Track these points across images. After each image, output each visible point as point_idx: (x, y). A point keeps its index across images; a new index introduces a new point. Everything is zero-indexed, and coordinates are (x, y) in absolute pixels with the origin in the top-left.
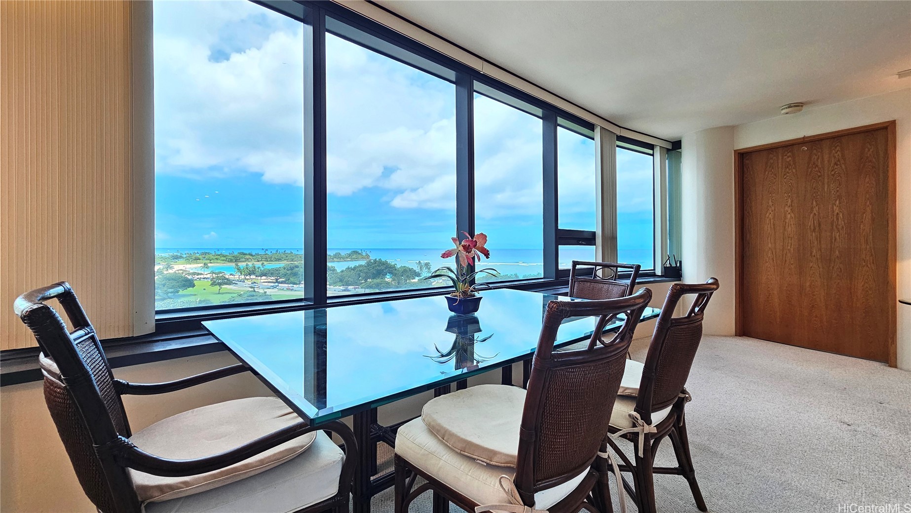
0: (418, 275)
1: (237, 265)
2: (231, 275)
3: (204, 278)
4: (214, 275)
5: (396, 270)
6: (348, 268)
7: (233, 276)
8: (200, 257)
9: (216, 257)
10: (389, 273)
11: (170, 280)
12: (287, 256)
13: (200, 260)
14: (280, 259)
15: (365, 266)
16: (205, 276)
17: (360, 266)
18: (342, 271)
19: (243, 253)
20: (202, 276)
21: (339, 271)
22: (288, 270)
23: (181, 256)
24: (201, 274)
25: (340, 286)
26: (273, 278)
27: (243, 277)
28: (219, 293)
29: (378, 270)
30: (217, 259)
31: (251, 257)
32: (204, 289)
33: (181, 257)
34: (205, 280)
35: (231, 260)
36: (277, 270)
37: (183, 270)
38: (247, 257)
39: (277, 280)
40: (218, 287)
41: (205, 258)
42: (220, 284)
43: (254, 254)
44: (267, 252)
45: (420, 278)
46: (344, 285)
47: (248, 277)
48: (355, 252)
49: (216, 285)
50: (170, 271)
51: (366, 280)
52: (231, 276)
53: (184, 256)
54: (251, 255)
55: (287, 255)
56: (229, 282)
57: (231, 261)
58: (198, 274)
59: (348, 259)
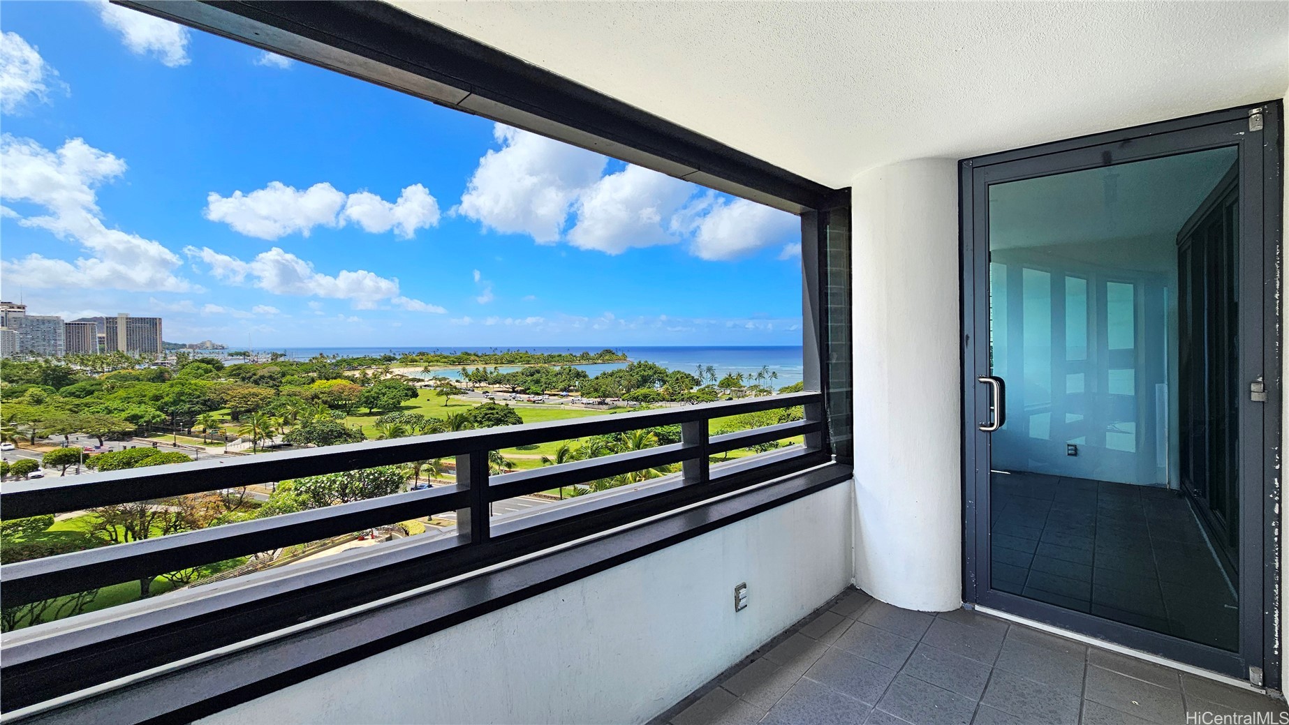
0: (698, 383)
1: (464, 370)
2: (457, 381)
3: (425, 386)
4: (438, 382)
5: (667, 376)
6: (604, 374)
8: (417, 358)
9: (436, 358)
10: (659, 380)
11: (389, 388)
12: (521, 357)
13: (416, 362)
14: (513, 362)
15: (627, 371)
16: (426, 383)
17: (620, 371)
18: (597, 378)
19: (466, 353)
20: (423, 383)
22: (528, 376)
23: (394, 358)
24: (423, 380)
25: (596, 398)
26: (508, 386)
27: (471, 384)
28: (446, 405)
29: (643, 376)
30: (437, 361)
31: (477, 359)
32: (428, 400)
34: (428, 388)
35: (454, 362)
36: (514, 376)
37: (401, 375)
38: (472, 358)
39: (513, 388)
40: (444, 398)
41: (422, 359)
42: (447, 394)
43: (480, 355)
44: (496, 352)
45: (700, 387)
46: (599, 397)
47: (477, 385)
48: (608, 351)
49: (443, 395)
50: (389, 376)
51: (628, 391)
52: (458, 383)
53: (398, 357)
54: (477, 356)
55: (521, 355)
56: (456, 391)
58: (419, 380)
59: (599, 361)
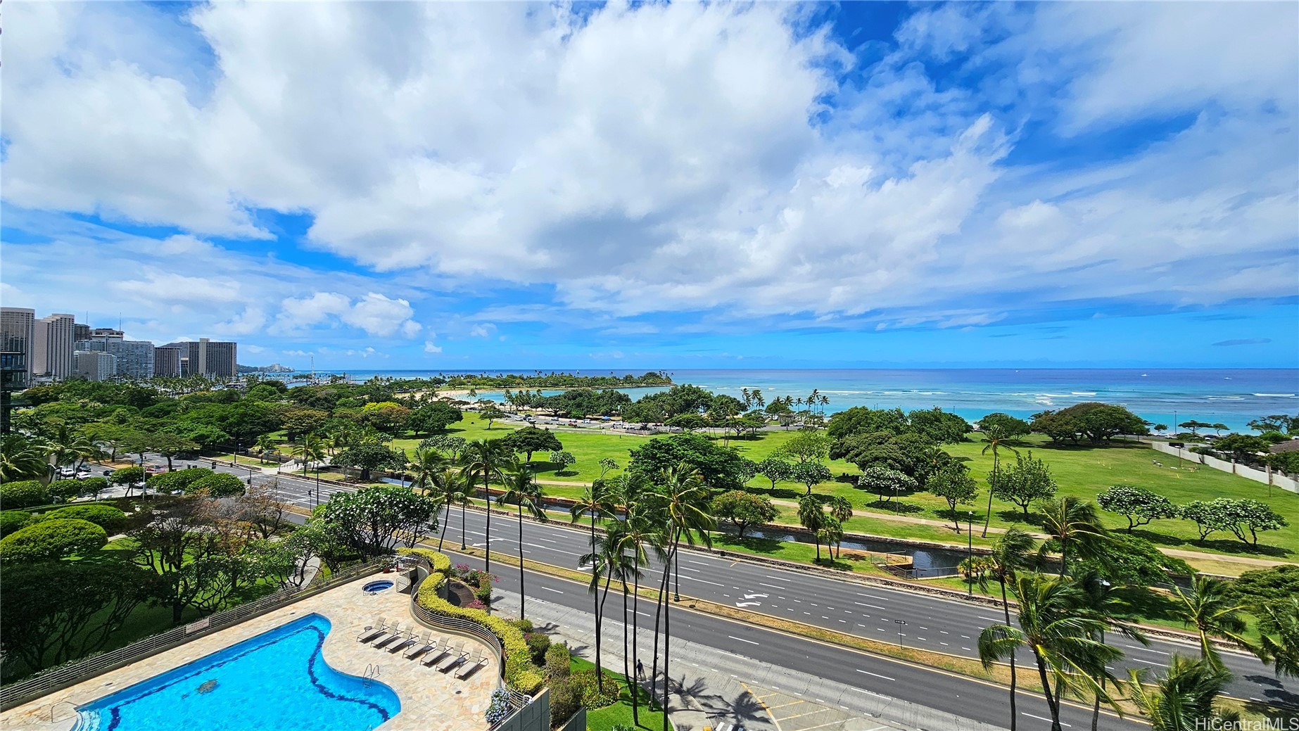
0: (744, 408)
1: (508, 392)
2: (501, 404)
3: (471, 409)
4: (482, 405)
5: (711, 400)
6: (647, 397)
7: (503, 407)
8: (465, 381)
9: (482, 381)
10: (702, 405)
11: (435, 411)
12: (565, 381)
13: (464, 385)
14: (557, 385)
15: (670, 395)
16: (472, 406)
17: (663, 394)
18: (639, 402)
19: (512, 376)
20: (469, 406)
21: (634, 401)
22: (570, 400)
23: (443, 380)
24: (468, 403)
25: (637, 422)
26: (550, 410)
27: (514, 407)
28: (489, 429)
29: (686, 401)
30: (484, 384)
31: (522, 382)
32: (473, 423)
33: (443, 382)
34: (473, 411)
35: (500, 385)
36: (556, 400)
37: (448, 398)
38: (517, 381)
39: (556, 412)
40: (488, 421)
41: (469, 382)
42: (491, 417)
43: (525, 377)
44: (541, 375)
45: (746, 413)
46: (641, 422)
47: (520, 408)
48: (652, 375)
49: (486, 418)
50: (435, 399)
51: (671, 416)
52: (502, 407)
53: (447, 380)
54: (523, 379)
55: (565, 378)
56: (501, 415)
57: (498, 386)
58: (465, 403)
59: (643, 385)
